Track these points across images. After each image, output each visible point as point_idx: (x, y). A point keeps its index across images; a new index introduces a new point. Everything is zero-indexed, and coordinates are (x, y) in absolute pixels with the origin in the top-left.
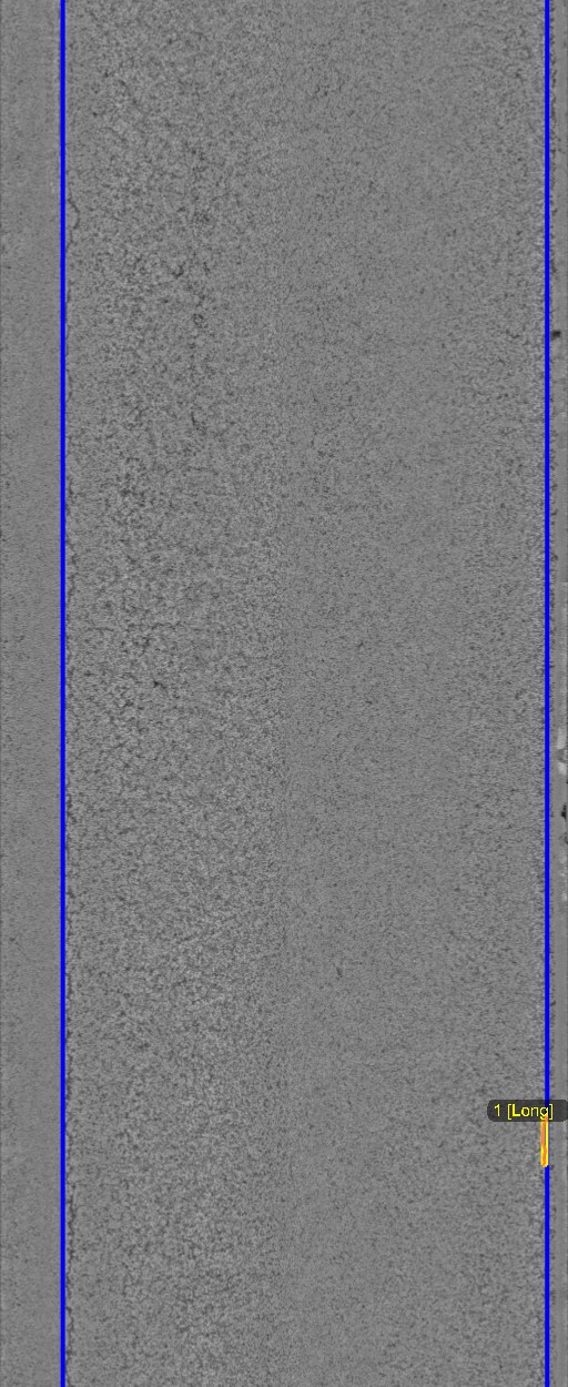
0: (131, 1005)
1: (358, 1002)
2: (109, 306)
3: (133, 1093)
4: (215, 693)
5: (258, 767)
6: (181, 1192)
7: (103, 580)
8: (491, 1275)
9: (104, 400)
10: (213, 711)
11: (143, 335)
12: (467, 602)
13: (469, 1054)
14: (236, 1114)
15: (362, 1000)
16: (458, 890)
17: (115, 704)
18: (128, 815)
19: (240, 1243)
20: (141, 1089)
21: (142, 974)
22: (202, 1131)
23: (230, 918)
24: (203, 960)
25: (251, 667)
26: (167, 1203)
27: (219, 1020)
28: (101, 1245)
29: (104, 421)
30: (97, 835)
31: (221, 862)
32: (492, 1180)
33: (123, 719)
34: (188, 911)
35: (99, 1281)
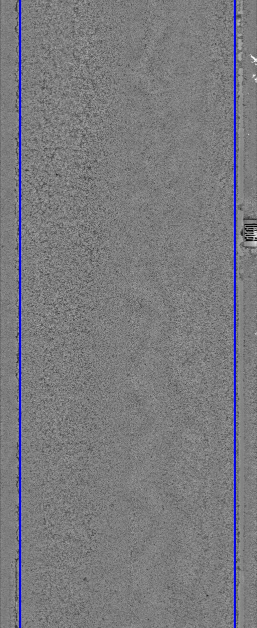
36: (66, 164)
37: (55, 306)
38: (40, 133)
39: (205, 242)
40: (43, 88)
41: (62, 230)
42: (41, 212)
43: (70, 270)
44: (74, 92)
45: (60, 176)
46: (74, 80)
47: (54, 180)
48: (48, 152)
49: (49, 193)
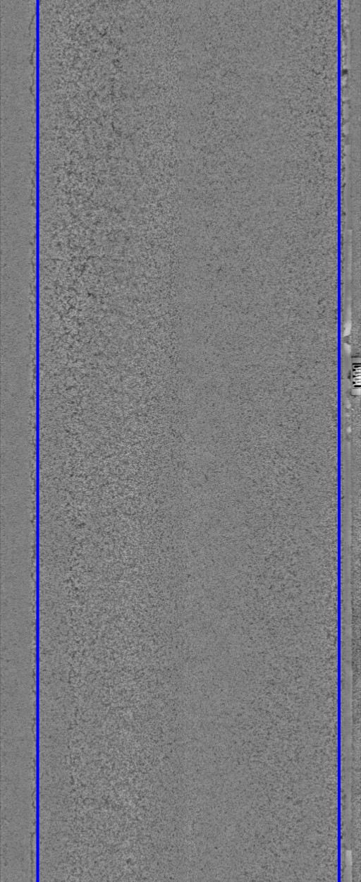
0: (73, 499)
1: (218, 497)
2: (59, 54)
3: (75, 555)
4: (127, 301)
5: (154, 347)
6: (105, 617)
7: (56, 228)
8: (303, 670)
9: (56, 115)
10: (127, 312)
11: (81, 72)
12: (288, 242)
13: (289, 530)
14: (140, 568)
15: (221, 495)
16: (281, 425)
17: (63, 306)
18: (72, 378)
19: (143, 650)
20: (80, 552)
21: (80, 479)
22: (119, 579)
23: (137, 443)
24: (119, 470)
25: (150, 284)
26: (97, 625)
27: (129, 509)
28: (55, 651)
29: (56, 128)
30: (52, 390)
31: (131, 408)
32: (303, 610)
33: (68, 317)
34: (110, 439)
35: (54, 674)
36: (102, 279)
37: (86, 477)
38: (66, 236)
39: (297, 389)
40: (69, 173)
41: (97, 371)
42: (67, 345)
43: (108, 428)
44: (113, 178)
45: (95, 297)
46: (113, 161)
47: (85, 302)
48: (76, 263)
49: (78, 319)
